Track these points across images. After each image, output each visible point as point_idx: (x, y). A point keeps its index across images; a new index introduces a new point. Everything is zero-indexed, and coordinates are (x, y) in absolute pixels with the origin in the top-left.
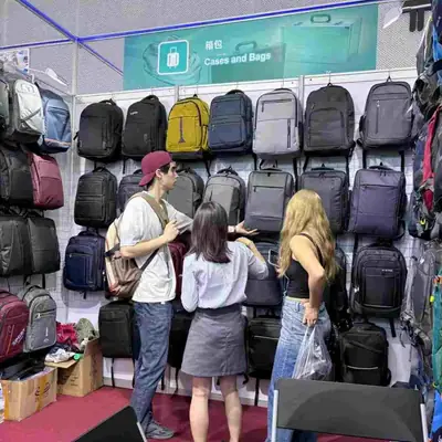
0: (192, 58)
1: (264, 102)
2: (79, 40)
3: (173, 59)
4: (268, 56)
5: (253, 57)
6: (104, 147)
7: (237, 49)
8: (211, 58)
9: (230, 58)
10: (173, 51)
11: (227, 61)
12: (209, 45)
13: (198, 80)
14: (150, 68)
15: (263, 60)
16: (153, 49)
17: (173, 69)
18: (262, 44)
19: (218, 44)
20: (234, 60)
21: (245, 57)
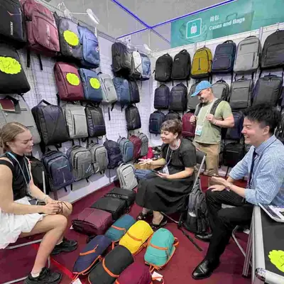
0: (203, 27)
1: (241, 45)
2: (151, 28)
3: (194, 29)
4: (244, 19)
5: (235, 22)
6: (166, 75)
7: (227, 18)
8: (213, 25)
10: (194, 25)
11: (221, 26)
12: (212, 19)
13: (206, 38)
14: (183, 36)
15: (241, 22)
16: (184, 26)
17: (193, 35)
18: (240, 13)
20: (224, 25)
21: (231, 22)
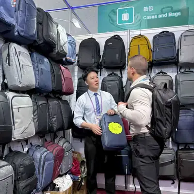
0: (136, 16)
1: (185, 36)
2: (72, 8)
4: (179, 14)
5: (170, 15)
6: (93, 62)
7: (161, 10)
8: (147, 16)
9: (158, 15)
10: (125, 13)
11: (156, 17)
12: (146, 9)
13: (140, 27)
14: (113, 21)
15: (177, 16)
16: (115, 12)
17: (125, 22)
18: (175, 8)
19: (151, 8)
20: (160, 16)
21: (166, 14)
